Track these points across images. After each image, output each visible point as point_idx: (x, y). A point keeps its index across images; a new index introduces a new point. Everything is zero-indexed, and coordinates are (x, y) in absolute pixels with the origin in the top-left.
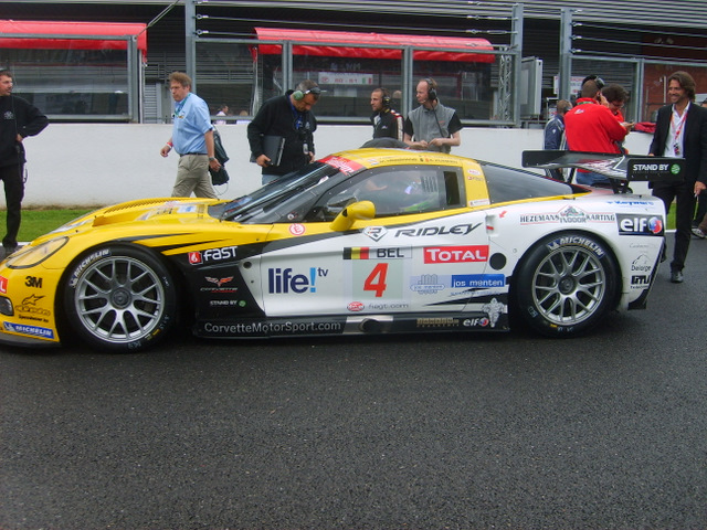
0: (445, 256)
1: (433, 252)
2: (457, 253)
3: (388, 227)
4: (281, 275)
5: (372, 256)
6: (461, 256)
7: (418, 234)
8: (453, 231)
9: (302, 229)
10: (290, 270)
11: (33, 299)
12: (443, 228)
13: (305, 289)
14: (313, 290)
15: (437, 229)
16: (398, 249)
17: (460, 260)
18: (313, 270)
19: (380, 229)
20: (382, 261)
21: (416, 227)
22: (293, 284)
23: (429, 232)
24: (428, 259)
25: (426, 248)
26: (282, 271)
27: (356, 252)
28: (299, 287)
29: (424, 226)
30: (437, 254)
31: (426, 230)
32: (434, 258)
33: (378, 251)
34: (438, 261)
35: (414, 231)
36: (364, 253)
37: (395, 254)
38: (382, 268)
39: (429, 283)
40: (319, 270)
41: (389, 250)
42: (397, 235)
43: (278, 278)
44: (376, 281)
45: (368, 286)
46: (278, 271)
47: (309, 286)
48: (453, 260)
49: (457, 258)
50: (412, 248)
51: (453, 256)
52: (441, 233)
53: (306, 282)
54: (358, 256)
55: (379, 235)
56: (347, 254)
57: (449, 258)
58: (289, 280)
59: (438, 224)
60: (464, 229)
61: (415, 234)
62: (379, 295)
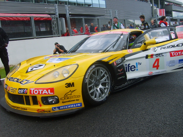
0: (176, 54)
1: (172, 53)
2: (180, 53)
3: (157, 47)
4: (127, 66)
5: (154, 56)
6: (181, 53)
7: (167, 48)
8: (177, 46)
9: (131, 51)
10: (130, 64)
11: (70, 92)
12: (174, 45)
13: (135, 70)
14: (137, 70)
15: (172, 46)
16: (162, 54)
17: (181, 55)
18: (137, 63)
19: (155, 48)
20: (157, 58)
21: (166, 46)
22: (131, 68)
23: (170, 47)
24: (171, 56)
25: (170, 52)
26: (127, 65)
27: (150, 56)
28: (133, 69)
29: (168, 45)
30: (174, 53)
31: (169, 46)
32: (173, 55)
33: (156, 55)
34: (174, 56)
35: (165, 47)
36: (152, 56)
37: (161, 55)
38: (158, 60)
39: (172, 63)
40: (139, 63)
41: (159, 54)
42: (161, 49)
43: (126, 67)
44: (156, 64)
45: (154, 66)
46: (126, 65)
47: (136, 69)
48: (179, 55)
49: (180, 54)
50: (166, 53)
51: (179, 53)
52: (174, 47)
53: (135, 67)
54: (150, 57)
55: (156, 50)
56: (147, 57)
57: (178, 54)
58: (130, 67)
59: (172, 44)
60: (181, 45)
61: (166, 48)
62: (157, 69)
